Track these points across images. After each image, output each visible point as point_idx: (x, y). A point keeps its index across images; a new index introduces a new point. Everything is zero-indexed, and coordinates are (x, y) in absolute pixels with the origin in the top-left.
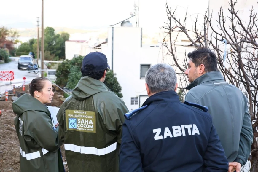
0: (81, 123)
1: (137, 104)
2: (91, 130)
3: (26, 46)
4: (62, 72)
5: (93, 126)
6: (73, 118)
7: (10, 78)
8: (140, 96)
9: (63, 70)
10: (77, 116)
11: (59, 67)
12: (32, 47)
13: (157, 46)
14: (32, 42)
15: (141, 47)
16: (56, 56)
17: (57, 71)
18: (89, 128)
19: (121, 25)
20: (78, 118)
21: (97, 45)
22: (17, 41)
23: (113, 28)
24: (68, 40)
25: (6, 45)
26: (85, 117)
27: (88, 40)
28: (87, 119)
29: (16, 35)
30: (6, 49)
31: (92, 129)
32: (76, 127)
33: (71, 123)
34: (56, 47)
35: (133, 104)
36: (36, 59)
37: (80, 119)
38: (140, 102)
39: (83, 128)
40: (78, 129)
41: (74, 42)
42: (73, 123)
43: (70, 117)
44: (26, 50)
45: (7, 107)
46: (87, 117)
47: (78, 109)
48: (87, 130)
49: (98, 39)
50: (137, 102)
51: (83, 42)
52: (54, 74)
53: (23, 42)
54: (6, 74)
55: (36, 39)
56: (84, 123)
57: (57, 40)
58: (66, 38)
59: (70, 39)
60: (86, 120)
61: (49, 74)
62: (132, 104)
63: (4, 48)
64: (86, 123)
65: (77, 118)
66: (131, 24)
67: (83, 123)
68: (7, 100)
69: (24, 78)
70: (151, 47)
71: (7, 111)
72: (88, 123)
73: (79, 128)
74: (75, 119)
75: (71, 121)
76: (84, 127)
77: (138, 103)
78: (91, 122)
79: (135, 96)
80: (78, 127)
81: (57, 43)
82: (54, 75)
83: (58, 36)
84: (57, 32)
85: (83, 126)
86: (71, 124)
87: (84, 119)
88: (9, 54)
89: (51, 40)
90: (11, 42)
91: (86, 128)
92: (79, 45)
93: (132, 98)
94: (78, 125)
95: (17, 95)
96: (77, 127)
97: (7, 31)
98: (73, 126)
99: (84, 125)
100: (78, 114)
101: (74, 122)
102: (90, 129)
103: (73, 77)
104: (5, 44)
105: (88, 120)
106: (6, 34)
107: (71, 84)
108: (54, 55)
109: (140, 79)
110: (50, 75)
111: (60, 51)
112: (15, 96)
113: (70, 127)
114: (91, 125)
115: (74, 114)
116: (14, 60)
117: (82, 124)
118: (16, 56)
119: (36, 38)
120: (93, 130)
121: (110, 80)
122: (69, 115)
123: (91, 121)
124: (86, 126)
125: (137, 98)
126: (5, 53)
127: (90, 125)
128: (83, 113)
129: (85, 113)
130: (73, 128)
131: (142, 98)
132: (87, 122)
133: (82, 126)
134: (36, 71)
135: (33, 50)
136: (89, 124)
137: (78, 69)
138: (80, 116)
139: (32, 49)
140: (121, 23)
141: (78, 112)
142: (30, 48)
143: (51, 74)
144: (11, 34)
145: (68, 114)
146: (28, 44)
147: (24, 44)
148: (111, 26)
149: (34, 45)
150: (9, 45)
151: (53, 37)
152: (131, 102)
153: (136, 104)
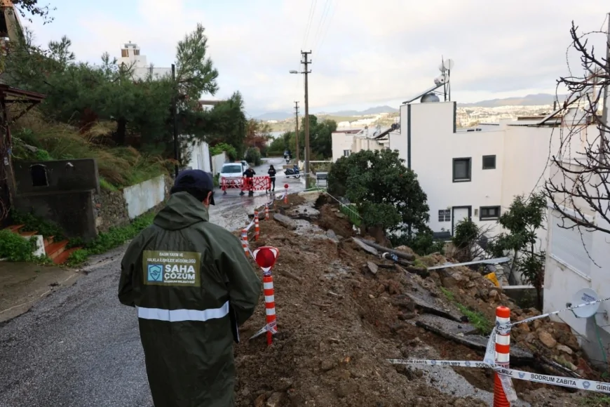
0: (172, 271)
1: (449, 220)
2: (191, 282)
3: (281, 142)
4: (336, 175)
5: (194, 275)
6: (155, 264)
7: (265, 187)
8: (454, 208)
9: (338, 172)
10: (164, 260)
11: (332, 167)
12: (288, 144)
13: (477, 130)
14: (288, 136)
15: (455, 131)
16: (320, 153)
17: (329, 175)
18: (187, 280)
19: (422, 101)
20: (167, 263)
21: (377, 135)
22: (269, 137)
23: (409, 106)
24: (334, 131)
25: (256, 143)
26: (182, 261)
27: (363, 129)
28: (183, 265)
29: (268, 129)
30: (256, 148)
31: (192, 280)
32: (160, 279)
33: (152, 272)
34: (318, 141)
35: (443, 220)
36: (294, 159)
37: (169, 266)
38: (453, 217)
39: (176, 279)
40: (165, 281)
41: (344, 134)
42: (155, 272)
43: (150, 263)
44: (280, 147)
45: (270, 230)
46: (186, 261)
47: (167, 250)
48: (184, 282)
49: (379, 127)
50: (449, 217)
51: (355, 132)
52: (325, 179)
53: (276, 138)
54: (261, 180)
55: (293, 133)
56: (178, 271)
57: (321, 131)
58: (331, 127)
59: (338, 129)
60: (183, 267)
61: (318, 179)
62: (441, 219)
63: (253, 146)
64: (183, 271)
65: (164, 265)
66: (437, 97)
67: (175, 272)
68: (268, 219)
69: (286, 186)
70: (468, 131)
71: (272, 237)
72: (185, 271)
73: (168, 280)
74: (161, 267)
75: (153, 269)
76: (178, 278)
77: (451, 218)
78: (191, 269)
79: (445, 208)
80: (167, 278)
81: (321, 137)
82: (325, 181)
83: (322, 126)
84: (319, 121)
85: (175, 276)
86: (151, 274)
87: (179, 265)
88: (260, 154)
89: (313, 133)
90: (262, 138)
91: (182, 280)
92: (351, 137)
93: (440, 211)
94: (167, 276)
95: (279, 211)
96: (164, 279)
97: (256, 124)
98: (156, 277)
99: (177, 276)
100: (166, 257)
101: (158, 270)
102: (190, 280)
103: (354, 182)
104: (255, 141)
105: (185, 266)
106: (255, 129)
107: (352, 192)
108: (317, 152)
109: (454, 181)
110: (320, 181)
111: (324, 147)
112: (276, 212)
113: (150, 278)
114: (191, 273)
115: (159, 257)
116: (266, 162)
117: (174, 274)
118: (268, 157)
119: (293, 130)
120: (193, 282)
121: (410, 185)
122: (150, 260)
123: (191, 267)
124: (181, 276)
125: (448, 211)
126: (255, 154)
127: (189, 275)
128: (177, 255)
129: (181, 255)
130: (155, 281)
131: (456, 212)
132: (185, 269)
133: (173, 276)
134: (297, 175)
135: (289, 148)
136: (188, 272)
137: (361, 170)
138: (172, 260)
139: (288, 146)
140: (420, 98)
141: (167, 254)
142: (285, 145)
143: (321, 179)
144: (261, 129)
145: (148, 257)
146: (282, 140)
147: (278, 140)
148: (405, 103)
149: (290, 141)
150: (260, 142)
151: (315, 128)
152: (439, 217)
153: (446, 220)
